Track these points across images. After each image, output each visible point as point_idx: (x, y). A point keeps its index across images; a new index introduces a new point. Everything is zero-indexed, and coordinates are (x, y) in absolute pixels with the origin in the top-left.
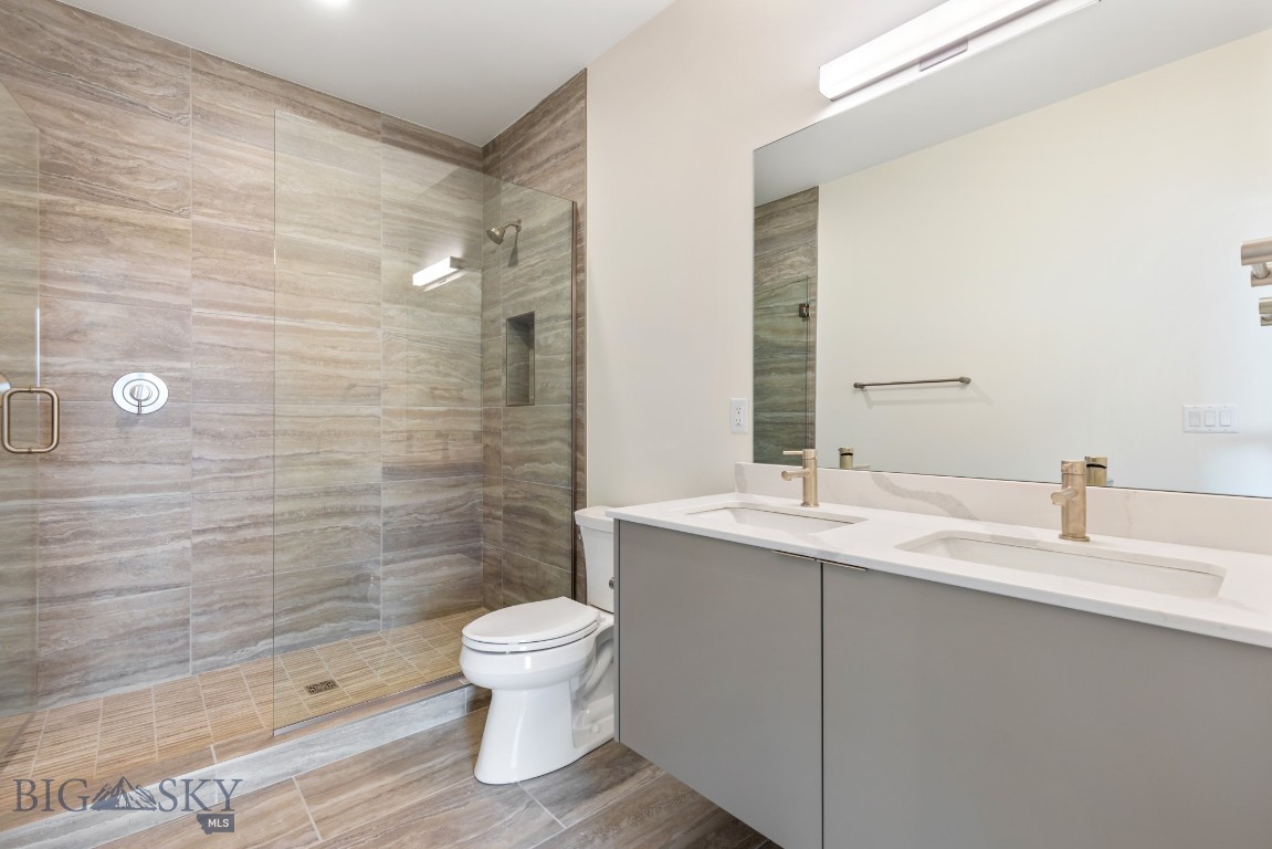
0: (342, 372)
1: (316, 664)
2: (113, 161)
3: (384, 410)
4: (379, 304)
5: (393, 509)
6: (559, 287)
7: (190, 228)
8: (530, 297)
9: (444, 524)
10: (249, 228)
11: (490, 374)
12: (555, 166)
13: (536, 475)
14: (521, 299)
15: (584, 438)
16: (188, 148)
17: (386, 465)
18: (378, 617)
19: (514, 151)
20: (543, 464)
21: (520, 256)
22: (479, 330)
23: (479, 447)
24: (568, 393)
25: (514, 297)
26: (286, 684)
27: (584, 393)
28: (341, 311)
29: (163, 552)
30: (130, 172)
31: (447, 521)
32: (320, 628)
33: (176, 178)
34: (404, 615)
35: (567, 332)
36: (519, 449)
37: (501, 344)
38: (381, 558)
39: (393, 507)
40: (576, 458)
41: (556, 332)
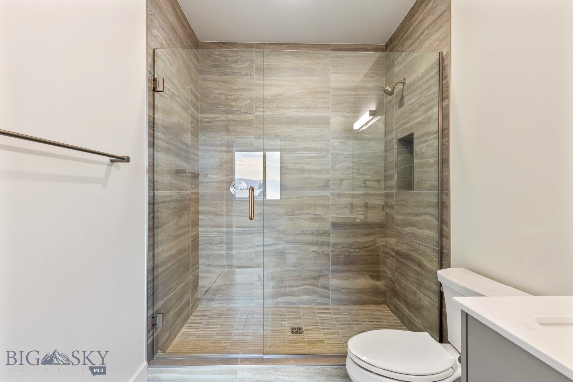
0: (312, 175)
1: (298, 316)
2: (230, 97)
3: (331, 194)
4: (329, 140)
5: (336, 244)
6: (430, 113)
7: (254, 119)
8: (411, 124)
9: (362, 255)
10: (275, 114)
11: (388, 173)
12: (427, 35)
13: (414, 235)
14: (406, 126)
15: (448, 215)
16: (254, 85)
17: (332, 222)
18: (329, 298)
19: (401, 38)
20: (418, 229)
21: (405, 100)
22: (383, 148)
23: (383, 214)
24: (436, 184)
25: (401, 126)
26: (284, 323)
27: (448, 184)
28: (312, 146)
29: (245, 253)
30: (235, 100)
31: (364, 253)
32: (302, 297)
33: (249, 99)
34: (341, 299)
35: (435, 143)
36: (404, 217)
37: (395, 156)
38: (330, 268)
39: (336, 243)
40: (442, 229)
41: (427, 143)
